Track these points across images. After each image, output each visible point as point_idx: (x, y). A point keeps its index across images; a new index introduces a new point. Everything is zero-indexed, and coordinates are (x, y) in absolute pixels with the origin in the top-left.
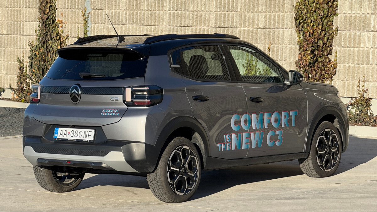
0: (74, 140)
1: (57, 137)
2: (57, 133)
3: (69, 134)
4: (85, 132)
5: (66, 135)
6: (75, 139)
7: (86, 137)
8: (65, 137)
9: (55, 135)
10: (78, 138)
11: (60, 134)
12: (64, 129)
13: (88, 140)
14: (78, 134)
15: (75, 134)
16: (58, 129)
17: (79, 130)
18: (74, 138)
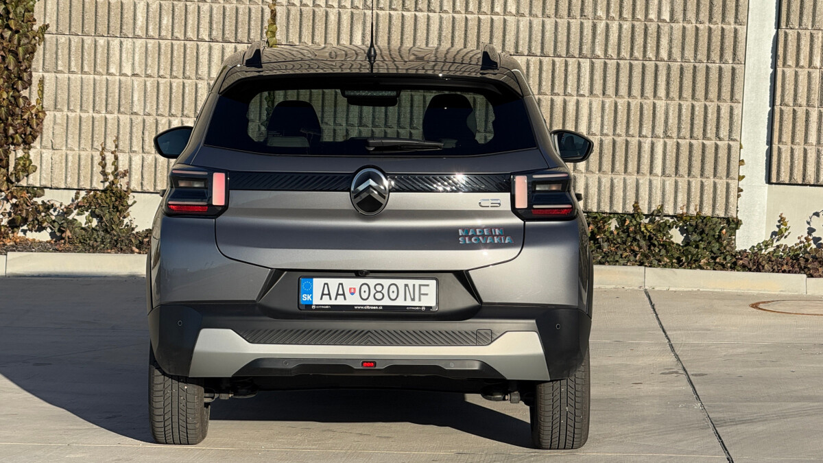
0: (374, 308)
1: (312, 301)
2: (311, 292)
3: (352, 294)
4: (406, 285)
5: (344, 294)
6: (378, 306)
7: (413, 300)
8: (340, 301)
9: (305, 298)
10: (386, 302)
11: (323, 294)
12: (333, 283)
13: (421, 307)
14: (385, 291)
15: (373, 292)
16: (312, 282)
17: (386, 282)
18: (371, 301)
